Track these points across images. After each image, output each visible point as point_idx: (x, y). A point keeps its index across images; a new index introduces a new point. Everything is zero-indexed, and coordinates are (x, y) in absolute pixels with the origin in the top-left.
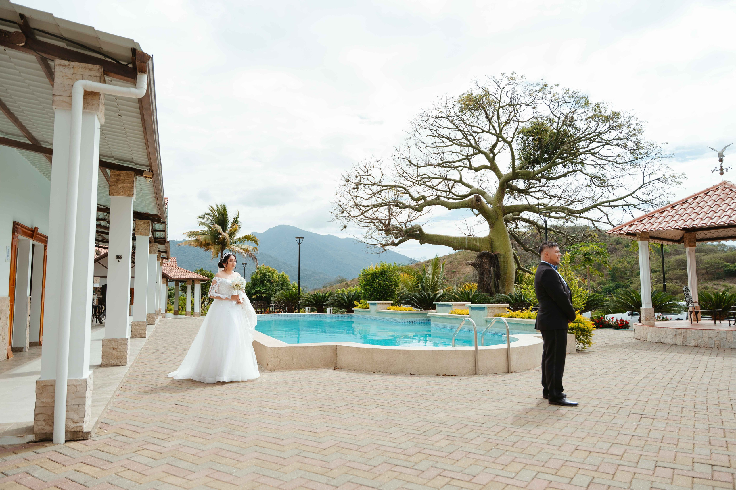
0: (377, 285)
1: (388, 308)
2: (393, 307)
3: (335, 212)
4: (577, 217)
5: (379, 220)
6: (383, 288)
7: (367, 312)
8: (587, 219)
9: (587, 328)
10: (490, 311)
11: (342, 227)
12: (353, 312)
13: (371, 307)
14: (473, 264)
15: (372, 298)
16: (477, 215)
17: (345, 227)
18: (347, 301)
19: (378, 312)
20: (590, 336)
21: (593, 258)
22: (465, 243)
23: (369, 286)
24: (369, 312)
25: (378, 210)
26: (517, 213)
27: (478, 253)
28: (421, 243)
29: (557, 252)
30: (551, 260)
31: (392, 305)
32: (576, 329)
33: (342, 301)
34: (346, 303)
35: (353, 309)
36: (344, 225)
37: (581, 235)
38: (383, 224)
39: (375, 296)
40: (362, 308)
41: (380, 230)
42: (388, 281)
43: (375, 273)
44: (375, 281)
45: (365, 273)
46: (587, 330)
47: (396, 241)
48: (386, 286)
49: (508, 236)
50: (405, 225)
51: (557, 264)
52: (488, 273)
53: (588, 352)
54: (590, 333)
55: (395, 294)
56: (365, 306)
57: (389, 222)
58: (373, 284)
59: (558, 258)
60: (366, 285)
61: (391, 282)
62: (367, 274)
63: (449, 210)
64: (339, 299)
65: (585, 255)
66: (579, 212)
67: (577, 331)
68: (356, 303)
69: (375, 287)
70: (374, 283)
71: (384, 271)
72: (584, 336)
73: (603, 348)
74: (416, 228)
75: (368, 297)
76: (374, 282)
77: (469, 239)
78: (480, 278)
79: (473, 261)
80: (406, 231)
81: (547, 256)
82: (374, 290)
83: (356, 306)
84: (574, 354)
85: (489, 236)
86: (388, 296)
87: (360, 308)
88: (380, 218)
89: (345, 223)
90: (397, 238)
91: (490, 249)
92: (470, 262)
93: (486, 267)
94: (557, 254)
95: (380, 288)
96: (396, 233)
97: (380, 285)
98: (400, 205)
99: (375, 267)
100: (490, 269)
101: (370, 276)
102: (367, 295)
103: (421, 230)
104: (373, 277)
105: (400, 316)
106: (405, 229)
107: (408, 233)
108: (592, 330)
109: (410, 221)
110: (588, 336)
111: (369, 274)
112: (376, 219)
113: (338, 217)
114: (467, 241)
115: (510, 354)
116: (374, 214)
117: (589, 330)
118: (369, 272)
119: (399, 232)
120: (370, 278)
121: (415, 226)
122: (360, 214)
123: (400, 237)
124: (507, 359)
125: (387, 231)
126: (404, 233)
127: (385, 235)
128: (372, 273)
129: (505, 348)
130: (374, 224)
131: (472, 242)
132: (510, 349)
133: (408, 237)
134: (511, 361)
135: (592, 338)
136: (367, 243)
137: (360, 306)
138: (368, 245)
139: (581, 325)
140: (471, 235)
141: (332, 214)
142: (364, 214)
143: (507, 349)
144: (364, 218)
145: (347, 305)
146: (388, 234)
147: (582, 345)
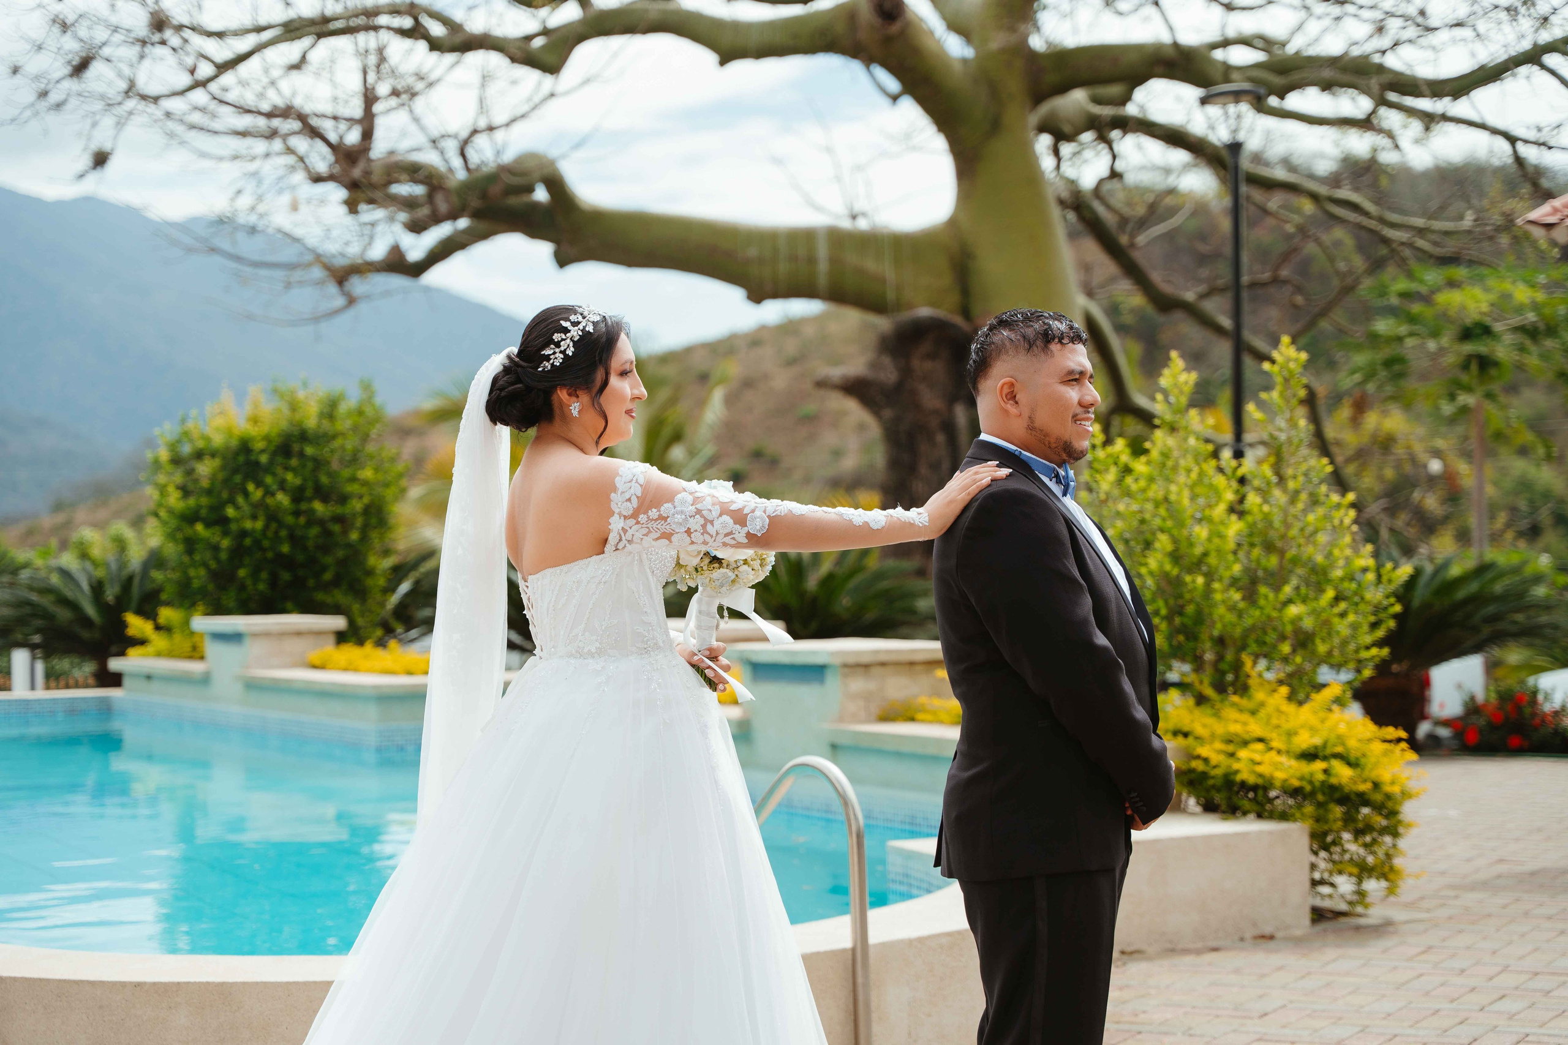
0: (254, 517)
1: (315, 656)
2: (350, 652)
3: (35, 64)
4: (1429, 120)
5: (302, 118)
6: (293, 538)
7: (186, 679)
8: (1482, 126)
9: (1376, 785)
10: (858, 684)
11: (86, 161)
12: (114, 680)
13: (212, 649)
14: (856, 388)
15: (229, 599)
16: (895, 98)
17: (100, 159)
18: (90, 610)
19: (253, 686)
20: (1395, 835)
21: (1503, 350)
22: (812, 260)
23: (208, 524)
24: (205, 680)
25: (304, 58)
26: (1115, 90)
27: (883, 324)
28: (562, 260)
29: (1075, 378)
30: (1031, 428)
31: (341, 638)
32: (1313, 794)
33: (64, 615)
34: (86, 622)
35: (115, 664)
36: (94, 146)
37: (1461, 218)
38: (334, 148)
39: (243, 587)
40: (171, 654)
41: (317, 179)
42: (323, 494)
43: (245, 447)
44: (246, 494)
45: (186, 449)
46: (1378, 797)
47: (416, 247)
48: (310, 523)
49: (1060, 222)
50: (463, 154)
51: (1068, 454)
52: (940, 438)
53: (1383, 928)
54: (1392, 814)
55: (370, 573)
56: (187, 646)
57: (368, 135)
58: (230, 512)
59: (1075, 418)
60: (189, 518)
61: (344, 499)
62: (199, 455)
63: (723, 62)
64: (45, 601)
65: (1467, 334)
66: (1439, 88)
67: (1320, 805)
68: (136, 624)
69: (244, 533)
70: (237, 508)
71: (304, 436)
72: (1358, 833)
73: (1471, 898)
74: (523, 174)
75: (203, 593)
76: (240, 500)
77: (837, 238)
78: (894, 463)
79: (856, 366)
80: (466, 187)
82: (238, 553)
83: (142, 642)
84: (1298, 942)
85: (952, 222)
86: (326, 587)
87: (159, 654)
88: (308, 108)
89: (102, 139)
90: (416, 227)
91: (953, 299)
92: (837, 372)
93: (931, 399)
94: (1073, 394)
95: (276, 539)
96: (409, 204)
97: (273, 516)
98: (437, 29)
99: (248, 409)
100: (950, 410)
101: (217, 462)
102: (199, 576)
103: (555, 185)
104: (235, 471)
105: (372, 711)
106: (461, 175)
107: (484, 196)
108: (1406, 795)
109: (491, 129)
110: (1384, 831)
111: (213, 455)
112: (286, 112)
113: (54, 97)
114: (822, 252)
115: (866, 985)
116: (273, 83)
117: (1388, 797)
118: (207, 439)
119: (430, 197)
120: (213, 478)
121: (520, 159)
122: (185, 80)
123: (436, 219)
124: (852, 1017)
125: (353, 186)
126: (455, 200)
127: (343, 209)
128: (227, 448)
129: (844, 951)
130: (277, 145)
131: (852, 259)
132: (872, 954)
133: (483, 226)
134: (876, 1028)
135: (1402, 843)
136: (238, 259)
137: (159, 641)
138: (249, 270)
139: (1343, 773)
140: (854, 217)
141: (18, 76)
142: (213, 87)
143: (850, 953)
144: (213, 105)
145: (85, 634)
146: (363, 207)
147: (1345, 885)
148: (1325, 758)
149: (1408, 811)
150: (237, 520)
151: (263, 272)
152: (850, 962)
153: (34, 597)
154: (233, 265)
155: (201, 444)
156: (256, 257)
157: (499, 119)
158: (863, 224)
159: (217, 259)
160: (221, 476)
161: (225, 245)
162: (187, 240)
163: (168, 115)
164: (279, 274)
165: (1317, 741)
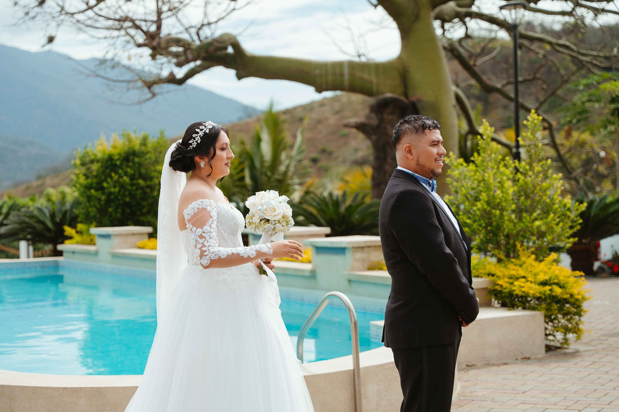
0: (115, 187)
1: (140, 243)
5: (132, 21)
6: (131, 195)
7: (90, 254)
9: (572, 295)
10: (359, 255)
12: (60, 254)
13: (98, 241)
14: (361, 127)
15: (105, 220)
16: (376, 6)
17: (51, 40)
18: (50, 224)
19: (115, 256)
20: (580, 315)
22: (342, 75)
23: (96, 190)
24: (96, 253)
26: (467, 1)
27: (371, 101)
28: (240, 77)
29: (435, 144)
31: (151, 236)
32: (545, 299)
33: (39, 226)
34: (48, 229)
35: (60, 247)
36: (48, 34)
38: (145, 33)
39: (111, 216)
40: (82, 243)
41: (139, 46)
42: (142, 177)
43: (110, 158)
44: (111, 177)
45: (88, 159)
46: (572, 300)
48: (137, 189)
50: (198, 34)
51: (433, 174)
54: (579, 307)
56: (88, 239)
57: (159, 28)
58: (105, 185)
60: (89, 187)
62: (92, 162)
64: (32, 221)
65: (613, 100)
67: (548, 304)
68: (68, 231)
69: (111, 193)
70: (108, 183)
71: (134, 153)
72: (565, 315)
73: (612, 340)
74: (223, 42)
75: (95, 218)
76: (109, 180)
77: (352, 65)
78: (377, 158)
79: (360, 119)
80: (199, 48)
81: (409, 156)
82: (109, 201)
83: (71, 238)
84: (540, 360)
85: (400, 57)
86: (144, 214)
87: (77, 243)
88: (134, 17)
90: (180, 65)
91: (401, 89)
92: (353, 120)
95: (124, 196)
96: (176, 55)
97: (122, 186)
99: (112, 142)
101: (99, 165)
102: (93, 211)
103: (236, 46)
104: (106, 168)
106: (198, 43)
107: (207, 51)
108: (584, 299)
109: (209, 24)
110: (575, 314)
111: (98, 161)
112: (126, 19)
113: (32, 14)
114: (346, 71)
115: (359, 384)
116: (120, 7)
117: (577, 300)
118: (95, 155)
119: (185, 52)
120: (98, 171)
121: (221, 36)
122: (84, 7)
123: (187, 62)
124: (354, 397)
125: (154, 48)
126: (195, 54)
127: (150, 58)
128: (103, 159)
129: (350, 370)
130: (123, 32)
131: (358, 74)
132: (361, 371)
133: (207, 63)
134: (363, 402)
135: (583, 319)
136: (107, 79)
137: (77, 238)
138: (112, 83)
139: (558, 291)
140: (359, 56)
141: (17, 6)
142: (96, 9)
143: (352, 371)
144: (96, 17)
145: (48, 235)
146: (158, 57)
147: (559, 336)
148: (550, 285)
149: (585, 305)
150: (108, 188)
151: (118, 84)
152: (352, 375)
153: (27, 220)
154: (105, 81)
155: (93, 157)
156: (115, 78)
157: (213, 20)
158: (363, 59)
159: (99, 80)
160: (101, 170)
161: (102, 73)
162: (87, 72)
163: (78, 21)
164: (124, 85)
165: (547, 277)
